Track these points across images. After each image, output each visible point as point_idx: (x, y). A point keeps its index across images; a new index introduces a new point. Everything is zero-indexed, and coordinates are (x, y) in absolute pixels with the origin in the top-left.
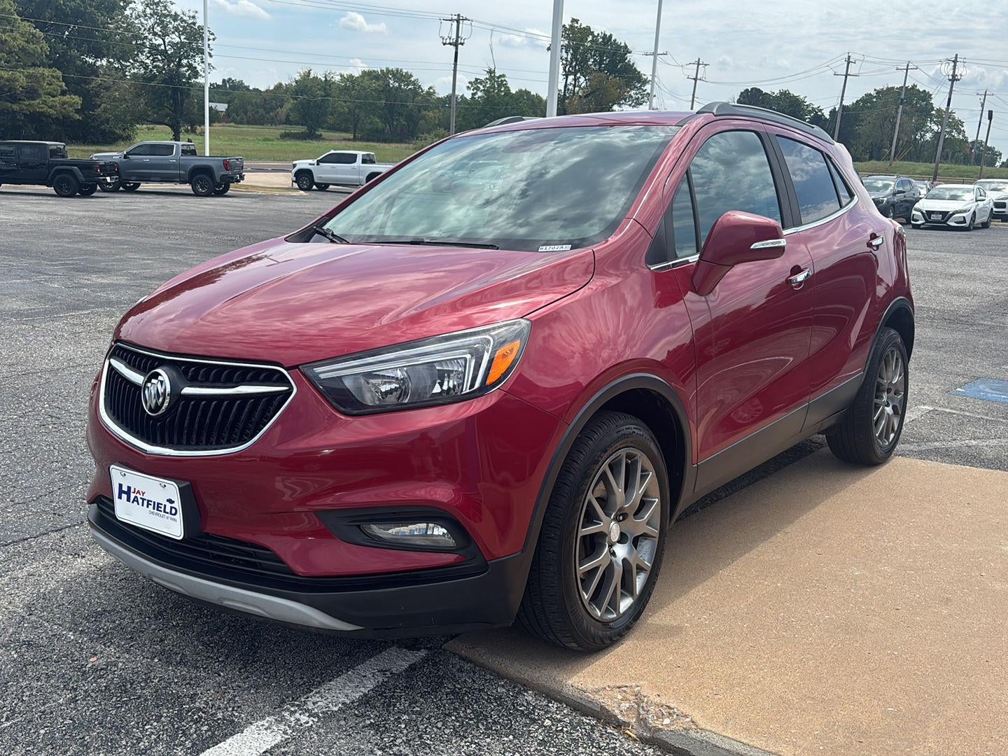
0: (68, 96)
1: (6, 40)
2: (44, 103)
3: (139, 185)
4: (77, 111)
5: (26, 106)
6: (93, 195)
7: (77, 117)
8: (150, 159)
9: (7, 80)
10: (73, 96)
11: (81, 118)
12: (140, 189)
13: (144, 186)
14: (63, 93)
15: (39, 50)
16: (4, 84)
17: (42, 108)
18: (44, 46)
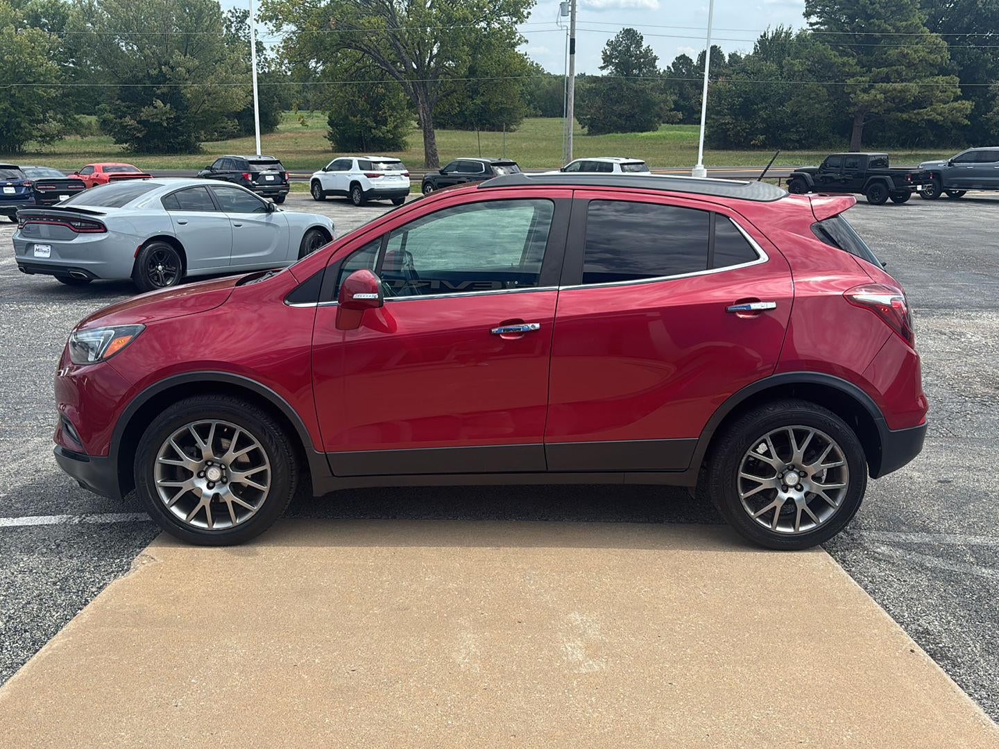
0: (959, 102)
1: (908, 54)
2: (934, 110)
3: (965, 192)
4: (967, 117)
5: (915, 114)
6: (906, 203)
7: (966, 122)
8: (974, 166)
9: (900, 92)
10: (964, 102)
11: (969, 123)
12: (965, 196)
13: (970, 194)
14: (957, 99)
15: (940, 60)
16: (897, 96)
17: (931, 115)
18: (946, 55)
